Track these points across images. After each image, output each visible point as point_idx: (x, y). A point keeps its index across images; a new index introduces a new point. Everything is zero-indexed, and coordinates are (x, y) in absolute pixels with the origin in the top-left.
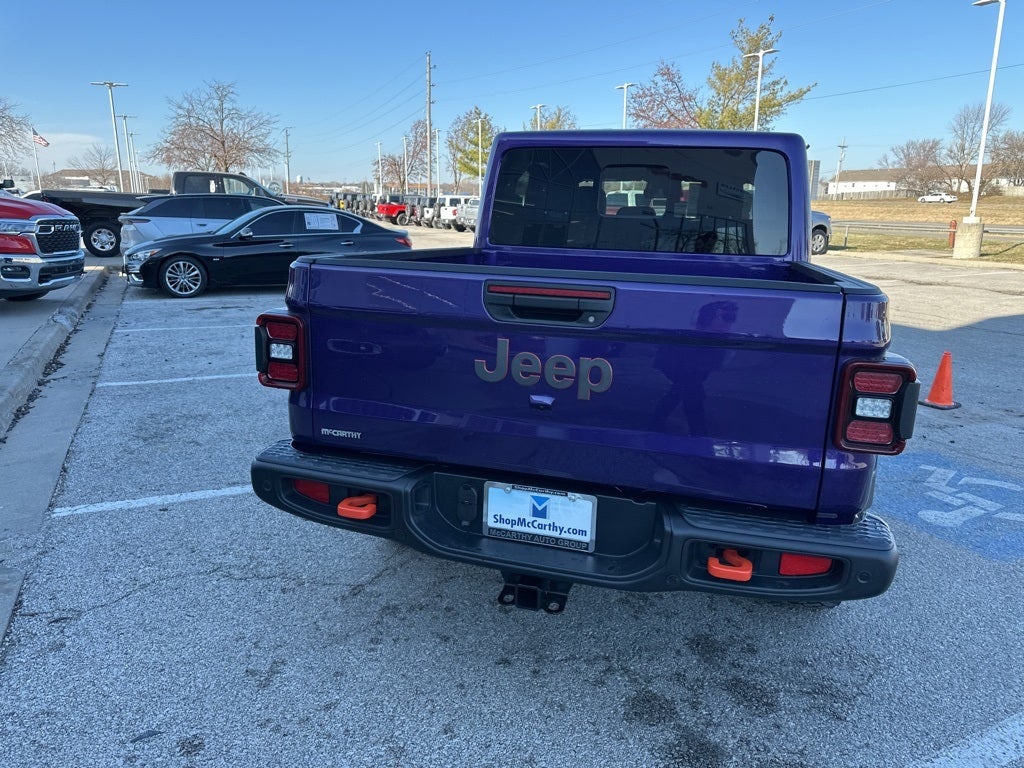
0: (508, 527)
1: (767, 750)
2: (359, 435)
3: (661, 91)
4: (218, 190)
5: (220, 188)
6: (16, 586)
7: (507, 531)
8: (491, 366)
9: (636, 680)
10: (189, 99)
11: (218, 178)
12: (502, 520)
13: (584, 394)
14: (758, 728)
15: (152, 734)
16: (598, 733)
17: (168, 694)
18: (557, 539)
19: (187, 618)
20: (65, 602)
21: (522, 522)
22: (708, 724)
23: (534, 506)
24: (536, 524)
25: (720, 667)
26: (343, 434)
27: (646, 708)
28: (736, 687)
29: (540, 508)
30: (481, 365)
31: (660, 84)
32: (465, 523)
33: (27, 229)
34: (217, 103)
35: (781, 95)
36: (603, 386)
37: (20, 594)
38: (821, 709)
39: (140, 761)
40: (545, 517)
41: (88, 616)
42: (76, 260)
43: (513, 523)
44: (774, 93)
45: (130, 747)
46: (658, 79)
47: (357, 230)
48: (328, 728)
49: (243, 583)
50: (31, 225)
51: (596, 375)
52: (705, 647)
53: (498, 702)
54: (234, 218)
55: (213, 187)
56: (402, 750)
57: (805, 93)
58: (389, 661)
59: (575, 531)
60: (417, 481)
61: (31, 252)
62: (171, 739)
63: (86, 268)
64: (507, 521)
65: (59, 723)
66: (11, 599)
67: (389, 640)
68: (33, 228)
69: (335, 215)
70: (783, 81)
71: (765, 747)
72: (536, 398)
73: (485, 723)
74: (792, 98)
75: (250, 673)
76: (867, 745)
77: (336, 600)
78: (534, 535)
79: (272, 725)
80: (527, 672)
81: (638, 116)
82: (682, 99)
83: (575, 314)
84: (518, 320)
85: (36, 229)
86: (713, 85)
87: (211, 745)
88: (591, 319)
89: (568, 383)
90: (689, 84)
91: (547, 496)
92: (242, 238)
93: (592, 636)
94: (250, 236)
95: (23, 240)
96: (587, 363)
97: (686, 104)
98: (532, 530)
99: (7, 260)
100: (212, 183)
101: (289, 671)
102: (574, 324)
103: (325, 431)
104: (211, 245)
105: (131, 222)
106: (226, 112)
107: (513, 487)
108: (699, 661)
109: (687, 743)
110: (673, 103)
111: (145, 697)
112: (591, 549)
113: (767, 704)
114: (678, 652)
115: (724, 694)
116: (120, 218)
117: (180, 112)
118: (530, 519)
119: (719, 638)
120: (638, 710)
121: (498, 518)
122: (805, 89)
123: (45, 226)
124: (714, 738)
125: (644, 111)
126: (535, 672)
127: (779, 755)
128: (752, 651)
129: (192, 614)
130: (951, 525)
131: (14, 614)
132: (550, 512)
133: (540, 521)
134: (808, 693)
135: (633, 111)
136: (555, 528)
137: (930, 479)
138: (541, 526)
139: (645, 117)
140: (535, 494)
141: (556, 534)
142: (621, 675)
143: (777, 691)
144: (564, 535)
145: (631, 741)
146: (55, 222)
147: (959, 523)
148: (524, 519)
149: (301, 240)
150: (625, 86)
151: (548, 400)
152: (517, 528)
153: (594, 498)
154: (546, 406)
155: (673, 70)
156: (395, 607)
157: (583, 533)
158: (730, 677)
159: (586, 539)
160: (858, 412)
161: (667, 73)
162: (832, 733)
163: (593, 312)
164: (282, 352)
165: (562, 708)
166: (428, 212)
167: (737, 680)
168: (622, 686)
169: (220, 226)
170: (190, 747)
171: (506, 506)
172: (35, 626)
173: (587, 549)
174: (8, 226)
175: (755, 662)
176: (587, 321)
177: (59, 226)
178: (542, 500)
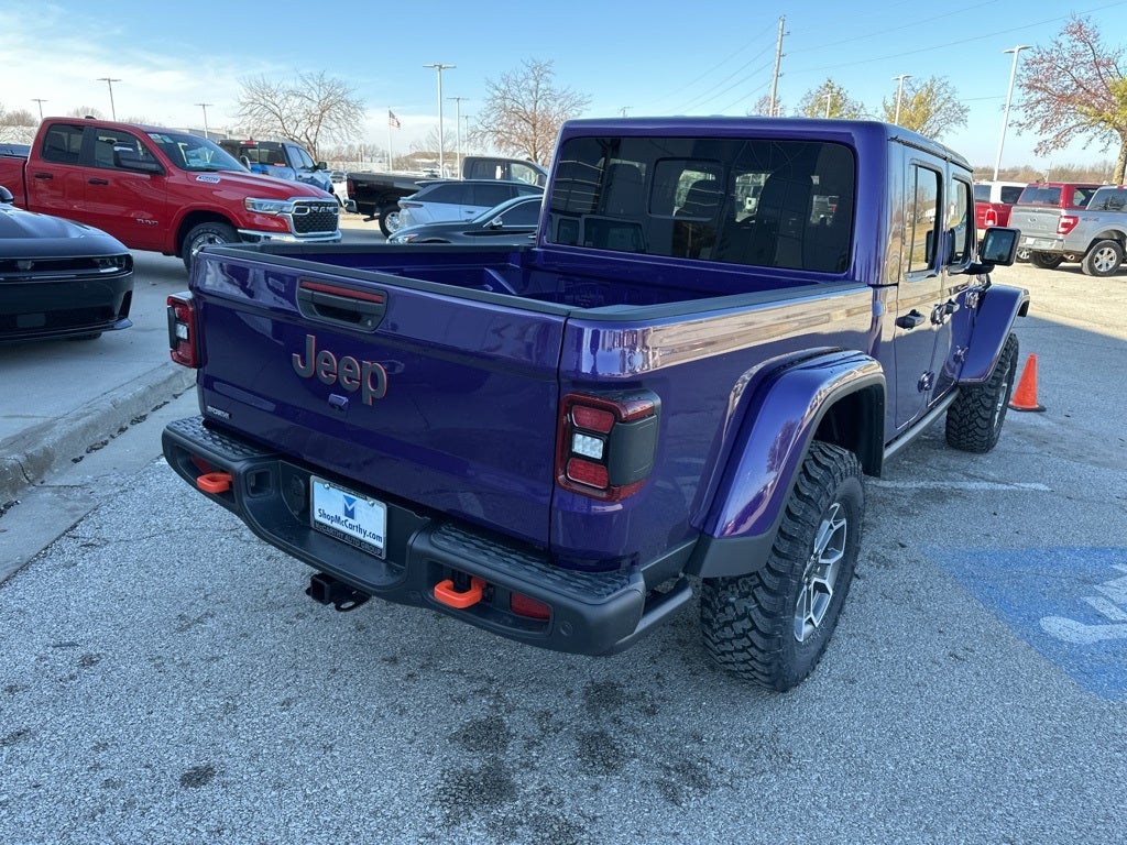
0: (328, 522)
1: (561, 803)
2: (227, 415)
4: (503, 176)
5: (507, 174)
6: (82, 513)
7: (327, 526)
8: (304, 362)
9: (497, 707)
10: (505, 80)
11: (506, 164)
12: (324, 515)
13: (368, 400)
14: (573, 784)
15: (72, 644)
16: (411, 742)
17: (109, 618)
18: (361, 541)
19: (177, 564)
20: (105, 533)
21: (338, 519)
22: (526, 765)
23: (346, 505)
24: (347, 523)
25: (597, 717)
27: (481, 734)
28: (593, 740)
29: (350, 508)
30: (297, 359)
31: (1066, 45)
33: (285, 209)
34: (532, 83)
36: (381, 392)
37: (81, 520)
38: (662, 785)
39: (47, 662)
40: (353, 518)
41: (110, 548)
42: (334, 241)
43: (332, 519)
45: (50, 649)
46: (1065, 40)
48: (196, 675)
49: (245, 544)
50: (287, 206)
51: (375, 379)
52: (603, 695)
53: (351, 692)
54: (494, 206)
55: (499, 173)
56: (235, 708)
59: (374, 536)
61: (285, 231)
62: (80, 651)
64: (328, 517)
65: (22, 620)
66: (72, 522)
67: (313, 617)
68: (290, 208)
75: (181, 617)
76: (676, 834)
78: (345, 534)
79: (158, 661)
80: (404, 674)
81: (1031, 87)
82: (1097, 64)
83: (355, 316)
84: (320, 317)
85: (293, 210)
87: (104, 663)
88: (370, 323)
89: (355, 385)
91: (355, 498)
92: (493, 227)
93: (499, 658)
94: (500, 226)
95: (280, 220)
96: (368, 365)
97: (1102, 70)
98: (345, 529)
99: (266, 237)
100: (499, 168)
101: (210, 623)
102: (359, 326)
103: (211, 409)
104: (461, 233)
105: (407, 206)
106: (540, 92)
107: (330, 485)
108: (582, 706)
109: (485, 777)
110: (1083, 71)
111: (92, 616)
112: (384, 557)
114: (569, 693)
115: (574, 744)
116: (400, 202)
117: (497, 93)
118: (343, 517)
119: (626, 691)
120: (472, 733)
121: (322, 512)
123: (301, 208)
124: (517, 779)
126: (411, 676)
127: (567, 814)
128: (651, 712)
129: (183, 561)
130: (1075, 640)
131: (64, 535)
132: (357, 514)
133: (350, 521)
134: (668, 768)
135: (1026, 81)
136: (360, 530)
137: (1112, 583)
138: (351, 527)
139: (1040, 89)
140: (346, 494)
141: (360, 536)
142: (488, 700)
143: (634, 756)
144: (368, 539)
145: (434, 758)
146: (311, 204)
147: (1089, 640)
148: (339, 517)
150: (1016, 49)
151: (341, 402)
152: (334, 525)
153: (384, 505)
154: (341, 408)
157: (379, 538)
158: (597, 730)
159: (381, 545)
160: (576, 448)
161: (1079, 31)
162: (649, 812)
163: (371, 315)
164: (182, 332)
165: (403, 712)
166: (750, 202)
167: (602, 734)
168: (479, 709)
169: (480, 214)
170: (88, 661)
171: (328, 502)
172: (69, 545)
173: (380, 555)
174: (270, 206)
175: (644, 723)
176: (365, 324)
177: (315, 208)
178: (351, 501)
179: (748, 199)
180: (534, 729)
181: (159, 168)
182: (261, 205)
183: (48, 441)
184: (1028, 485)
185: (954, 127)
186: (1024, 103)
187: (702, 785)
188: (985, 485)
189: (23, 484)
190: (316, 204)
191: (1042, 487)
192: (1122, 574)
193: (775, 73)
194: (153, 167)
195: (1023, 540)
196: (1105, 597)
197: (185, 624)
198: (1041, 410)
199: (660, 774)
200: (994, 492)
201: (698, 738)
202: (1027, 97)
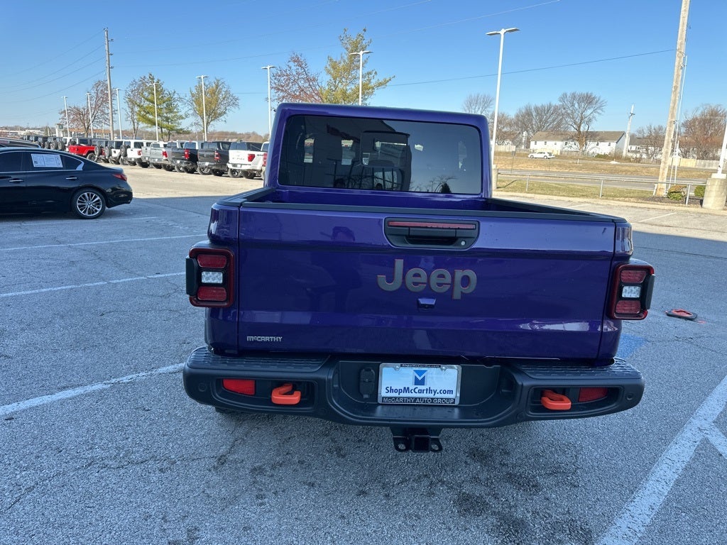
0: (396, 395)
2: (280, 338)
3: (294, 73)
7: (396, 398)
8: (390, 279)
9: (452, 487)
12: (392, 390)
13: (457, 295)
14: (537, 502)
16: (450, 529)
18: (432, 399)
21: (406, 390)
22: (510, 507)
23: (416, 377)
24: (417, 390)
25: (495, 468)
26: (266, 339)
27: (469, 505)
28: (510, 478)
29: (420, 378)
30: (382, 279)
31: (293, 68)
32: (366, 396)
35: (373, 82)
36: (469, 290)
38: (563, 482)
40: (424, 385)
43: (400, 391)
44: (370, 81)
46: (292, 64)
47: (80, 168)
49: (123, 470)
51: (466, 281)
57: (388, 82)
58: (279, 510)
59: (445, 392)
60: (334, 369)
64: (396, 391)
69: (59, 156)
70: (374, 72)
71: (548, 514)
72: (423, 301)
73: (374, 540)
74: (380, 84)
76: (598, 499)
77: (210, 470)
78: (416, 398)
80: (381, 497)
81: (278, 89)
82: (308, 80)
84: (411, 245)
86: (329, 72)
88: (463, 243)
89: (446, 288)
90: (312, 72)
91: (425, 369)
96: (459, 274)
97: (311, 83)
98: (414, 395)
102: (451, 247)
103: (250, 338)
107: (401, 366)
108: (481, 466)
109: (506, 523)
110: (302, 82)
112: (457, 403)
113: (533, 486)
114: (466, 462)
115: (507, 484)
118: (412, 387)
120: (465, 507)
121: (389, 389)
122: (387, 79)
124: (518, 515)
125: (282, 86)
126: (387, 496)
127: (558, 517)
128: (507, 453)
129: (91, 505)
132: (427, 380)
133: (420, 387)
134: (551, 474)
135: (274, 85)
136: (430, 391)
138: (420, 391)
139: (282, 91)
140: (415, 369)
141: (431, 395)
144: (437, 396)
145: (473, 530)
148: (408, 388)
149: (28, 176)
150: (268, 68)
151: (432, 302)
152: (403, 395)
153: (459, 366)
154: (431, 306)
155: (302, 59)
156: (260, 468)
157: (451, 392)
158: (504, 473)
159: (453, 396)
160: (624, 295)
161: (297, 61)
162: (577, 496)
163: (464, 238)
164: (212, 277)
165: (418, 517)
166: (115, 152)
167: (509, 474)
168: (446, 493)
171: (395, 380)
173: (454, 403)
175: (512, 460)
176: (460, 245)
178: (421, 373)
179: (113, 150)
180: (483, 489)
185: (233, 109)
186: (276, 97)
193: (107, 65)
199: (553, 479)
201: (538, 455)
202: (277, 94)
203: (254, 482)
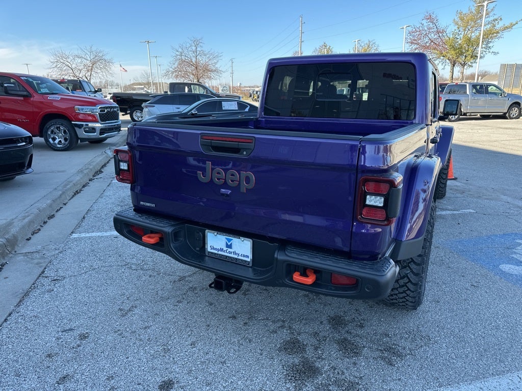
0: (216, 252)
1: (343, 373)
2: (154, 205)
3: (426, 29)
4: (189, 91)
5: (190, 90)
6: (44, 265)
7: (215, 254)
8: (204, 175)
9: (293, 333)
11: (189, 85)
12: (214, 248)
13: (243, 190)
14: (343, 363)
15: (71, 330)
16: (261, 355)
17: (84, 314)
18: (236, 259)
19: (105, 284)
20: (61, 273)
21: (222, 250)
22: (319, 358)
23: (226, 242)
25: (339, 332)
26: (148, 204)
28: (343, 342)
29: (229, 244)
30: (200, 174)
31: (425, 24)
33: (95, 111)
34: (194, 48)
35: (498, 27)
36: (251, 186)
37: (45, 268)
38: (383, 358)
39: (62, 340)
40: (231, 248)
41: (67, 280)
42: (117, 125)
43: (218, 250)
44: (494, 26)
45: (60, 334)
46: (424, 22)
47: (247, 110)
48: (142, 337)
49: (135, 271)
50: (96, 109)
51: (248, 180)
52: (337, 322)
53: (221, 334)
54: (190, 105)
55: (187, 90)
56: (169, 350)
57: (514, 25)
58: (181, 311)
59: (244, 256)
60: (174, 228)
61: (96, 121)
62: (77, 333)
63: (122, 129)
64: (216, 249)
65: (38, 321)
66: (41, 269)
67: (186, 302)
68: (97, 110)
69: (236, 102)
70: (499, 19)
72: (222, 191)
74: (506, 28)
75: (120, 310)
76: (399, 379)
77: (171, 282)
78: (227, 256)
79: (119, 332)
80: (242, 323)
81: (412, 43)
82: (438, 32)
83: (237, 150)
84: (215, 153)
85: (99, 111)
86: (457, 24)
87: (91, 337)
88: (245, 153)
89: (236, 184)
90: (442, 24)
91: (232, 238)
92: (193, 114)
93: (282, 310)
94: (196, 114)
95: (93, 116)
96: (244, 174)
97: (441, 35)
98: (226, 254)
99: (86, 125)
100: (186, 87)
101: (136, 311)
102: (238, 155)
103: (142, 203)
104: (177, 118)
105: (147, 107)
106: (198, 52)
107: (218, 233)
108: (330, 328)
109: (303, 366)
110: (432, 35)
111: (75, 314)
112: (251, 265)
113: (355, 353)
115: (335, 345)
116: (143, 105)
117: (177, 53)
118: (225, 249)
119: (346, 318)
120: (287, 347)
121: (212, 247)
122: (514, 23)
123: (102, 110)
124: (317, 365)
125: (415, 40)
126: (245, 323)
127: (348, 377)
128: (361, 326)
129: (108, 283)
130: (517, 273)
131: (40, 276)
132: (233, 246)
133: (229, 250)
134: (381, 350)
135: (409, 41)
136: (235, 254)
138: (230, 253)
139: (416, 44)
140: (227, 237)
141: (236, 256)
142: (287, 330)
143: (364, 347)
144: (240, 258)
145: (276, 360)
146: (107, 108)
149: (219, 115)
150: (405, 27)
151: (228, 192)
152: (220, 253)
153: (251, 240)
154: (228, 195)
155: (433, 16)
156: (195, 288)
157: (247, 257)
158: (342, 337)
159: (249, 260)
160: (368, 202)
161: (430, 18)
162: (383, 371)
163: (245, 149)
164: (124, 166)
165: (250, 341)
167: (345, 339)
168: (285, 335)
169: (184, 109)
170: (83, 337)
171: (215, 242)
172: (46, 282)
173: (248, 264)
174: (87, 110)
175: (360, 332)
176: (242, 154)
177: (109, 110)
178: (229, 240)
180: (314, 341)
181: (28, 94)
182: (83, 109)
183: (14, 230)
184: (466, 211)
187: (400, 356)
188: (448, 212)
189: (7, 254)
190: (109, 107)
191: (472, 211)
192: (520, 244)
193: (300, 40)
194: (25, 93)
195: (475, 234)
196: (519, 254)
197: (124, 313)
198: (455, 179)
199: (378, 353)
200: (454, 215)
201: (387, 335)
202: (411, 47)
203: (185, 294)
